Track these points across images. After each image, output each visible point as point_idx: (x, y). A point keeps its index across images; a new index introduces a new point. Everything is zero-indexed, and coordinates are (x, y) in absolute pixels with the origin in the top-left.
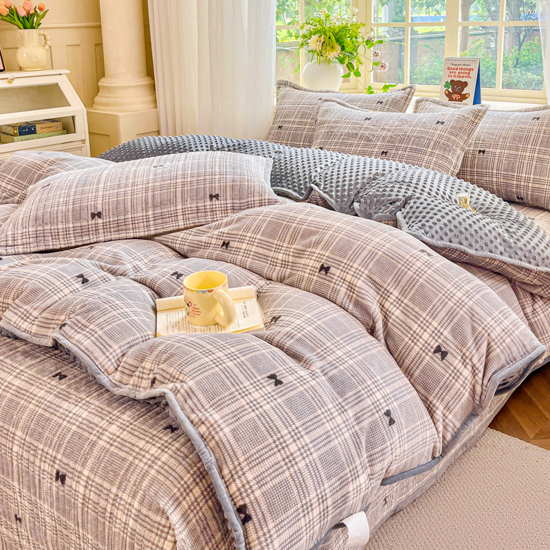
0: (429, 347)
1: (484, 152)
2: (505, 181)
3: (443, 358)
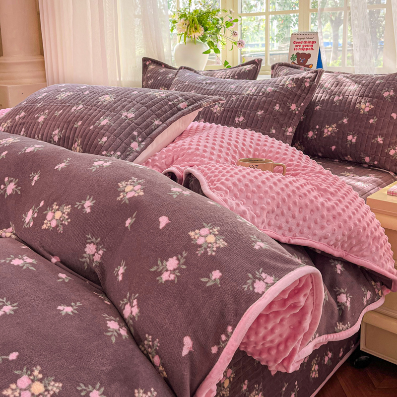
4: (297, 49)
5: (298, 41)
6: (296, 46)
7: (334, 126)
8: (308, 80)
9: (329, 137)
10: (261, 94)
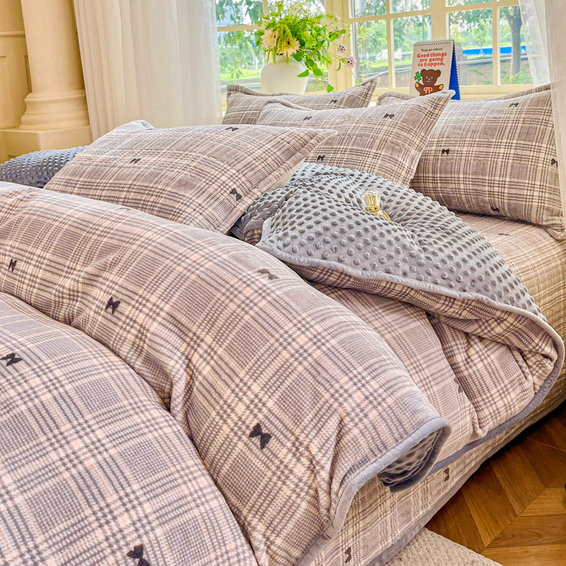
0: (244, 427)
1: (448, 151)
2: (475, 187)
3: (263, 446)
4: (422, 65)
6: (421, 60)
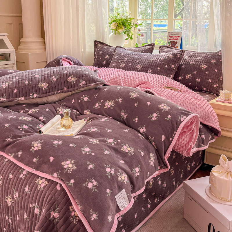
4: (171, 39)
5: (171, 36)
6: (170, 38)
7: (190, 74)
8: (179, 54)
9: (188, 79)
10: (159, 60)
